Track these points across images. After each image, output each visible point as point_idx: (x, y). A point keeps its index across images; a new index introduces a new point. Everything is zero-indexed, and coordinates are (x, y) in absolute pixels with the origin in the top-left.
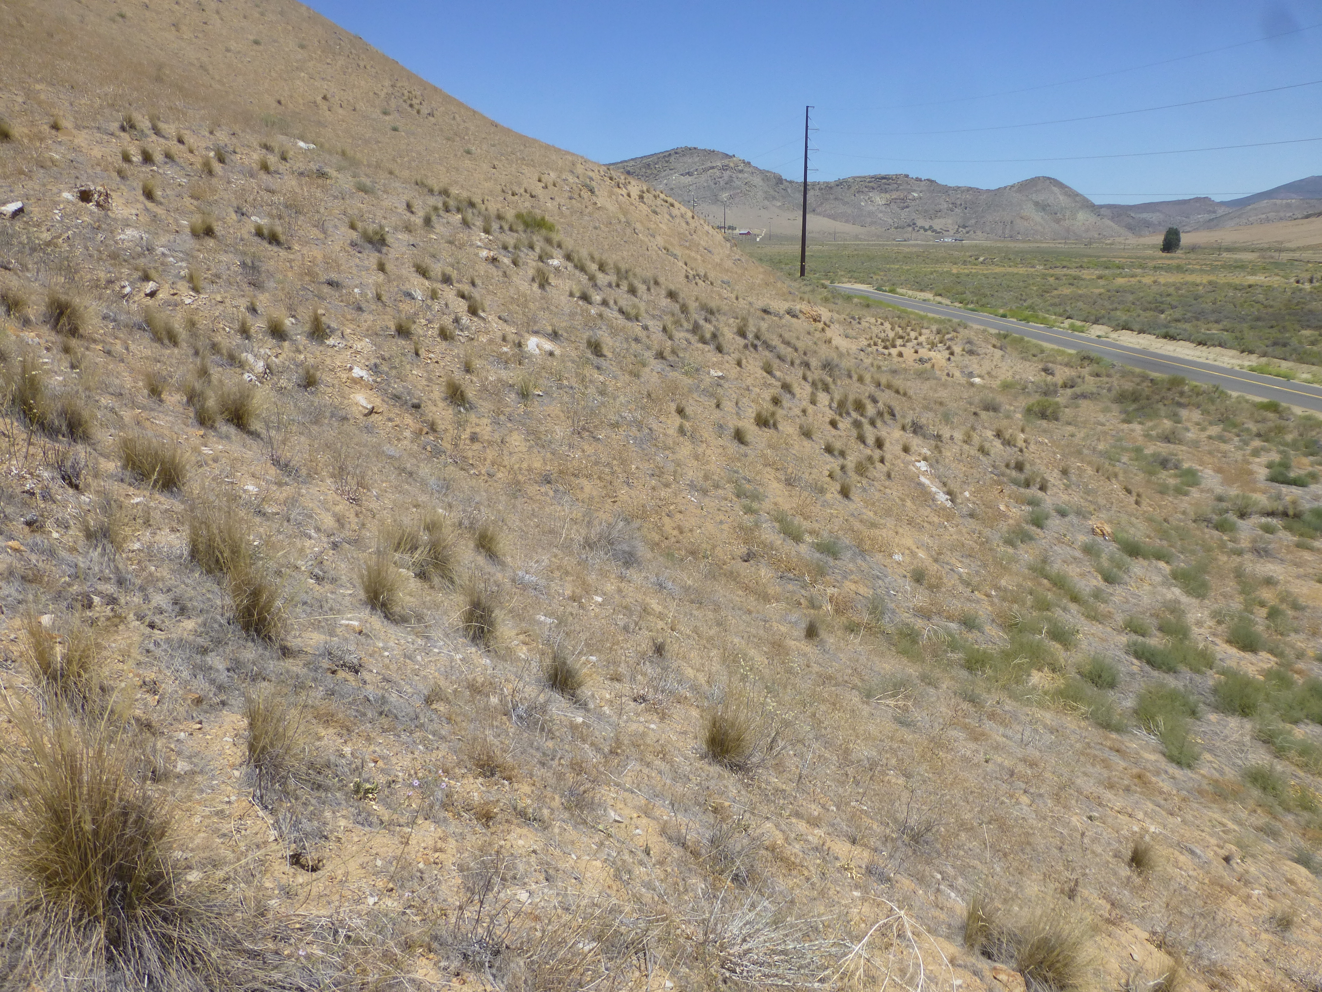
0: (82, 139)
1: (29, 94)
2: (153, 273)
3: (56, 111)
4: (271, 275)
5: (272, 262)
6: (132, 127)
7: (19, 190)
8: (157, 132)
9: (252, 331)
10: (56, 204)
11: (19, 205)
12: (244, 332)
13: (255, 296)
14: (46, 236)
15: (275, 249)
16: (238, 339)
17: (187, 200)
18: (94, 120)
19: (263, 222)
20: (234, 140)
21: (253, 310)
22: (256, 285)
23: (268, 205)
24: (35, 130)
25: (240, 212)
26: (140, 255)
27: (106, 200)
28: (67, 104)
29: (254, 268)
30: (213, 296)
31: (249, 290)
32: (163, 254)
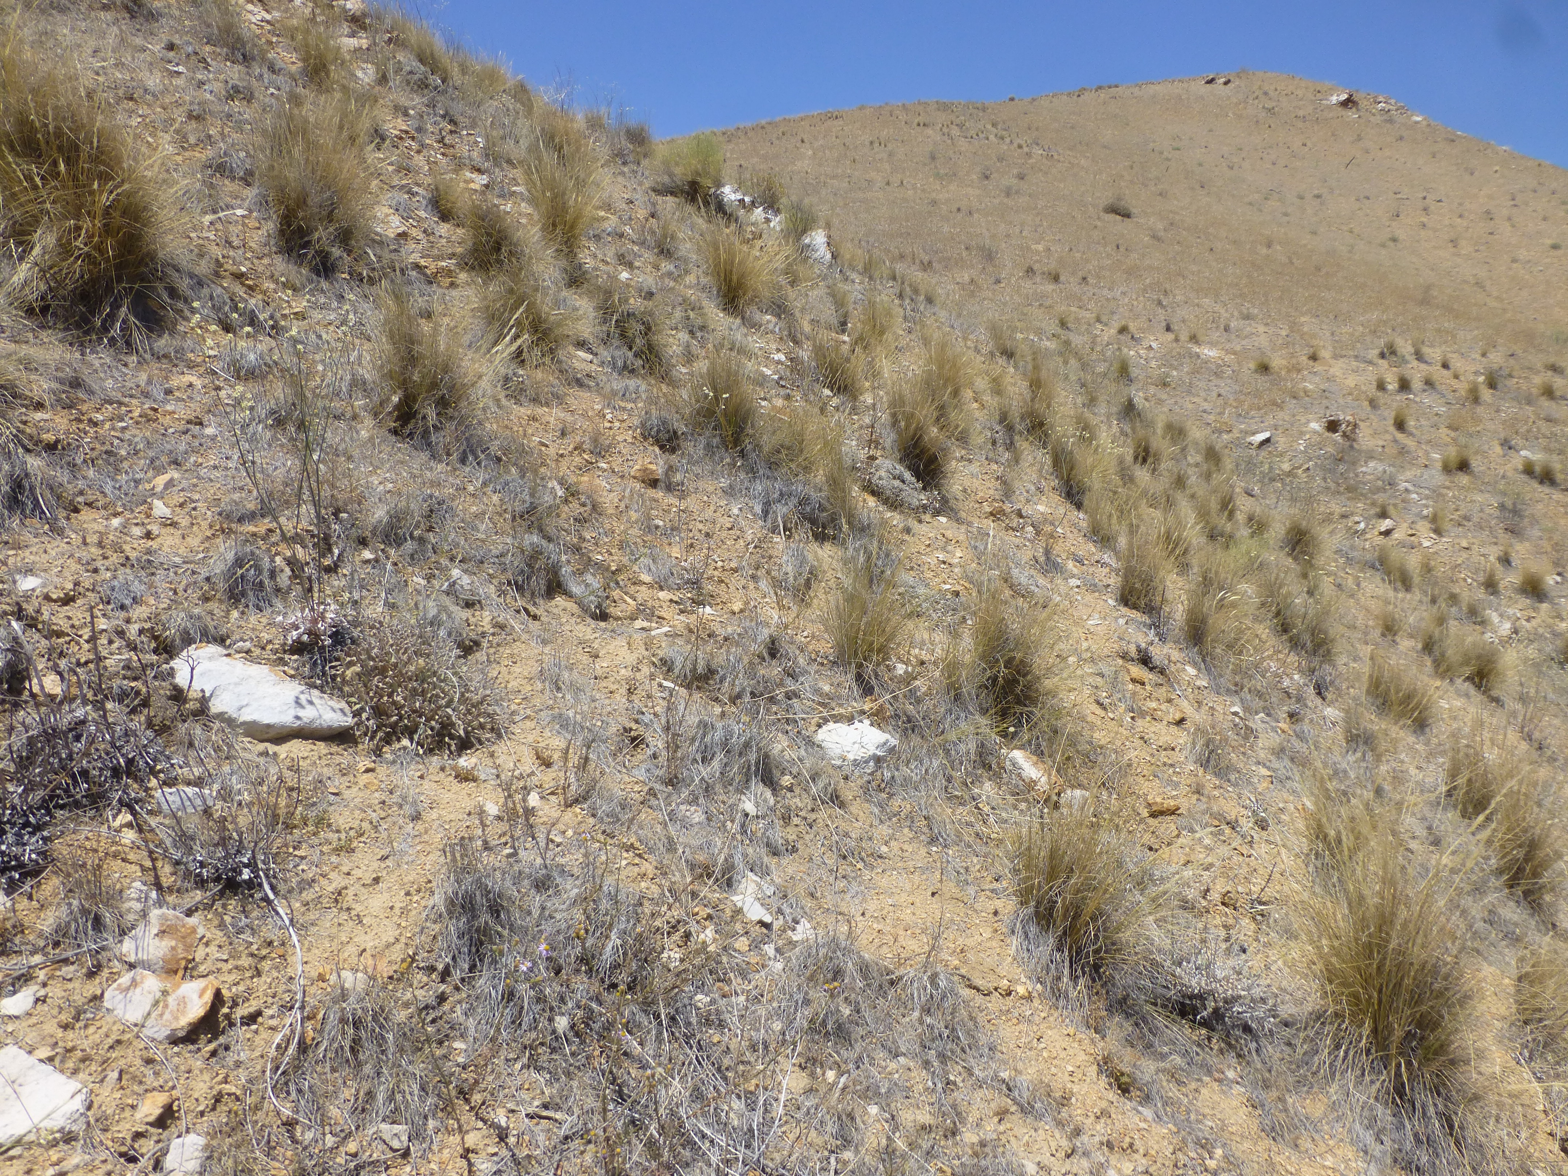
0: (1337, 369)
1: (1294, 327)
2: (1391, 510)
3: (1315, 342)
4: (1535, 521)
5: (1540, 506)
6: (1393, 353)
7: (1270, 420)
8: (1419, 356)
9: (1502, 585)
10: (1302, 433)
11: (1267, 435)
12: (1491, 585)
13: (1511, 545)
14: (1286, 467)
15: (1546, 489)
16: (1481, 594)
17: (1444, 431)
18: (1353, 349)
19: (1537, 457)
20: (1512, 361)
21: (1506, 561)
22: (1513, 531)
23: (1545, 437)
24: (1294, 361)
25: (1507, 445)
26: (1378, 490)
27: (1353, 431)
28: (1328, 334)
29: (1515, 512)
30: (1457, 541)
31: (1503, 536)
32: (1407, 490)
